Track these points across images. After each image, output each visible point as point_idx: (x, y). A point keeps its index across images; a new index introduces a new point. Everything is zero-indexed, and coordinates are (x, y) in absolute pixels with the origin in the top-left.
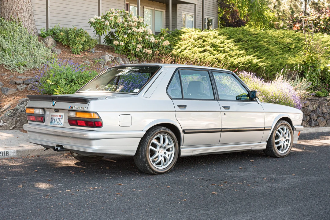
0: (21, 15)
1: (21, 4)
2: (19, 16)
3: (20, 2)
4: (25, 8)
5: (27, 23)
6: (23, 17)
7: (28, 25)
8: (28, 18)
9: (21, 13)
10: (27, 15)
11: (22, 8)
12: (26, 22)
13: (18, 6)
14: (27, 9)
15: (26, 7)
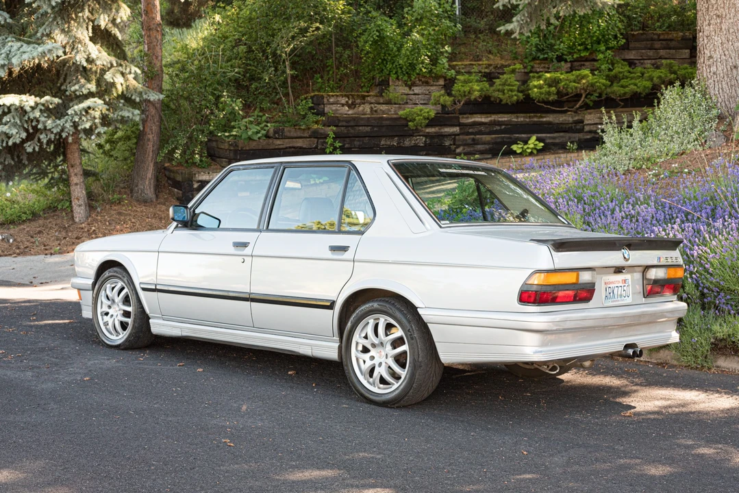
0: (709, 71)
1: (711, 46)
2: (705, 74)
3: (707, 46)
4: (716, 56)
5: (720, 86)
6: (711, 74)
7: (721, 91)
8: (722, 75)
9: (710, 66)
10: (720, 69)
11: (711, 57)
12: (716, 84)
13: (704, 53)
14: (723, 57)
15: (721, 51)
